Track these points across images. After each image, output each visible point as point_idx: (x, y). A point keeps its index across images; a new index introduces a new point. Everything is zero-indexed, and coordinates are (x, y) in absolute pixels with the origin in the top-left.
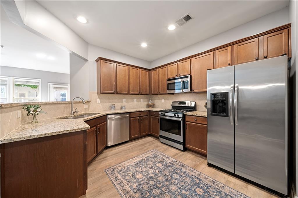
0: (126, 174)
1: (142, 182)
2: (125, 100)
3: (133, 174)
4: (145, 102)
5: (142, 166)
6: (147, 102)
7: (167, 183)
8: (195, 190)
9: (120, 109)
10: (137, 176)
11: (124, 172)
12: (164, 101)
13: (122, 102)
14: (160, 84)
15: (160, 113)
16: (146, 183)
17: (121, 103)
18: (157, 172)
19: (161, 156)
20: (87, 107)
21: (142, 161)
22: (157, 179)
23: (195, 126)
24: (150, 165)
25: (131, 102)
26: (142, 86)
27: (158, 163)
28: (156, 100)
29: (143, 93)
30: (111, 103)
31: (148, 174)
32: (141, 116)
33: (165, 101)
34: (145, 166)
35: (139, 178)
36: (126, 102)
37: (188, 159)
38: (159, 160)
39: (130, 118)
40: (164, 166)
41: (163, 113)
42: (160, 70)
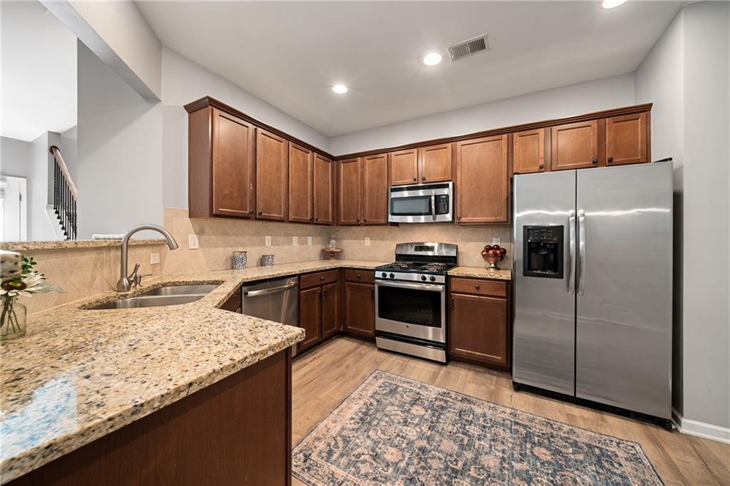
0: (353, 458)
1: (412, 469)
2: (270, 237)
3: (371, 453)
4: (318, 244)
5: (378, 423)
6: (323, 244)
7: (469, 455)
8: (532, 452)
9: (255, 265)
10: (385, 456)
11: (342, 455)
12: (369, 241)
13: (263, 243)
14: (367, 199)
15: (379, 274)
16: (423, 468)
17: (259, 248)
18: (425, 429)
19: (405, 385)
20: (159, 262)
21: (368, 409)
22: (439, 448)
23: (473, 301)
24: (397, 415)
25: (283, 244)
26: (318, 201)
27: (412, 406)
28: (344, 239)
29: (320, 220)
30: (231, 246)
31: (410, 443)
32: (323, 282)
33: (373, 241)
34: (387, 422)
35: (397, 461)
36: (272, 244)
37: (465, 381)
38: (408, 396)
39: (300, 290)
40: (429, 410)
41: (388, 274)
42: (368, 162)
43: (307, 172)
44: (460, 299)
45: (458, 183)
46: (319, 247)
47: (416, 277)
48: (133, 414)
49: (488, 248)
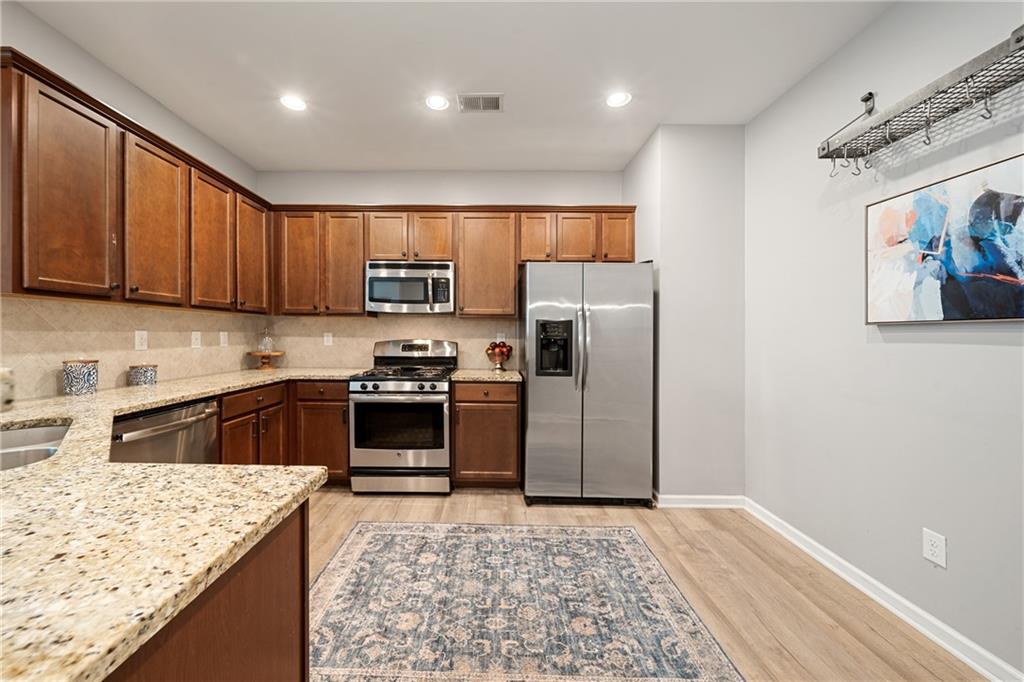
0: (354, 647)
1: (436, 629)
2: (145, 333)
3: (378, 630)
4: (237, 343)
5: (379, 590)
6: (248, 343)
7: (496, 588)
8: (554, 564)
10: (398, 627)
11: (336, 649)
12: (331, 338)
13: (129, 344)
14: (330, 276)
15: (355, 386)
16: (449, 622)
17: (121, 353)
18: (441, 577)
19: (404, 532)
21: (359, 577)
22: (463, 593)
23: (482, 410)
24: (402, 572)
25: (172, 346)
26: (244, 274)
27: (418, 555)
28: (288, 335)
29: (248, 306)
31: (427, 599)
32: (261, 405)
33: (336, 339)
34: (390, 585)
35: (415, 626)
36: (149, 347)
38: (411, 544)
39: (221, 421)
40: (442, 555)
41: (370, 385)
42: (332, 222)
43: (226, 222)
44: (466, 409)
45: (461, 264)
46: (241, 350)
47: (408, 386)
48: (140, 634)
49: (494, 346)
